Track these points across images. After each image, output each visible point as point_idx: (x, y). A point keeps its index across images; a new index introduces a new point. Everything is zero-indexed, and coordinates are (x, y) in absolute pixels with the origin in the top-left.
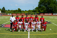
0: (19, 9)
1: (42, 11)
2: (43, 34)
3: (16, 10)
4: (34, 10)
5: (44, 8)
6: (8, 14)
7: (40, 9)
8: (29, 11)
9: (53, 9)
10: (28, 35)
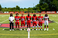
0: (17, 7)
1: (44, 9)
2: (45, 34)
3: (14, 8)
4: (34, 8)
5: (46, 6)
6: (5, 12)
7: (41, 7)
8: (29, 9)
9: (56, 7)
10: (28, 36)
